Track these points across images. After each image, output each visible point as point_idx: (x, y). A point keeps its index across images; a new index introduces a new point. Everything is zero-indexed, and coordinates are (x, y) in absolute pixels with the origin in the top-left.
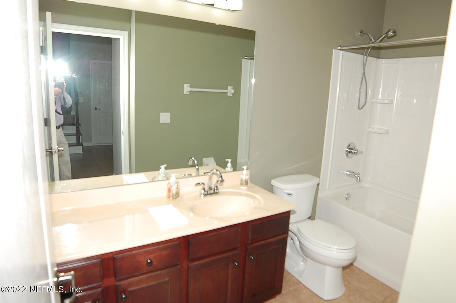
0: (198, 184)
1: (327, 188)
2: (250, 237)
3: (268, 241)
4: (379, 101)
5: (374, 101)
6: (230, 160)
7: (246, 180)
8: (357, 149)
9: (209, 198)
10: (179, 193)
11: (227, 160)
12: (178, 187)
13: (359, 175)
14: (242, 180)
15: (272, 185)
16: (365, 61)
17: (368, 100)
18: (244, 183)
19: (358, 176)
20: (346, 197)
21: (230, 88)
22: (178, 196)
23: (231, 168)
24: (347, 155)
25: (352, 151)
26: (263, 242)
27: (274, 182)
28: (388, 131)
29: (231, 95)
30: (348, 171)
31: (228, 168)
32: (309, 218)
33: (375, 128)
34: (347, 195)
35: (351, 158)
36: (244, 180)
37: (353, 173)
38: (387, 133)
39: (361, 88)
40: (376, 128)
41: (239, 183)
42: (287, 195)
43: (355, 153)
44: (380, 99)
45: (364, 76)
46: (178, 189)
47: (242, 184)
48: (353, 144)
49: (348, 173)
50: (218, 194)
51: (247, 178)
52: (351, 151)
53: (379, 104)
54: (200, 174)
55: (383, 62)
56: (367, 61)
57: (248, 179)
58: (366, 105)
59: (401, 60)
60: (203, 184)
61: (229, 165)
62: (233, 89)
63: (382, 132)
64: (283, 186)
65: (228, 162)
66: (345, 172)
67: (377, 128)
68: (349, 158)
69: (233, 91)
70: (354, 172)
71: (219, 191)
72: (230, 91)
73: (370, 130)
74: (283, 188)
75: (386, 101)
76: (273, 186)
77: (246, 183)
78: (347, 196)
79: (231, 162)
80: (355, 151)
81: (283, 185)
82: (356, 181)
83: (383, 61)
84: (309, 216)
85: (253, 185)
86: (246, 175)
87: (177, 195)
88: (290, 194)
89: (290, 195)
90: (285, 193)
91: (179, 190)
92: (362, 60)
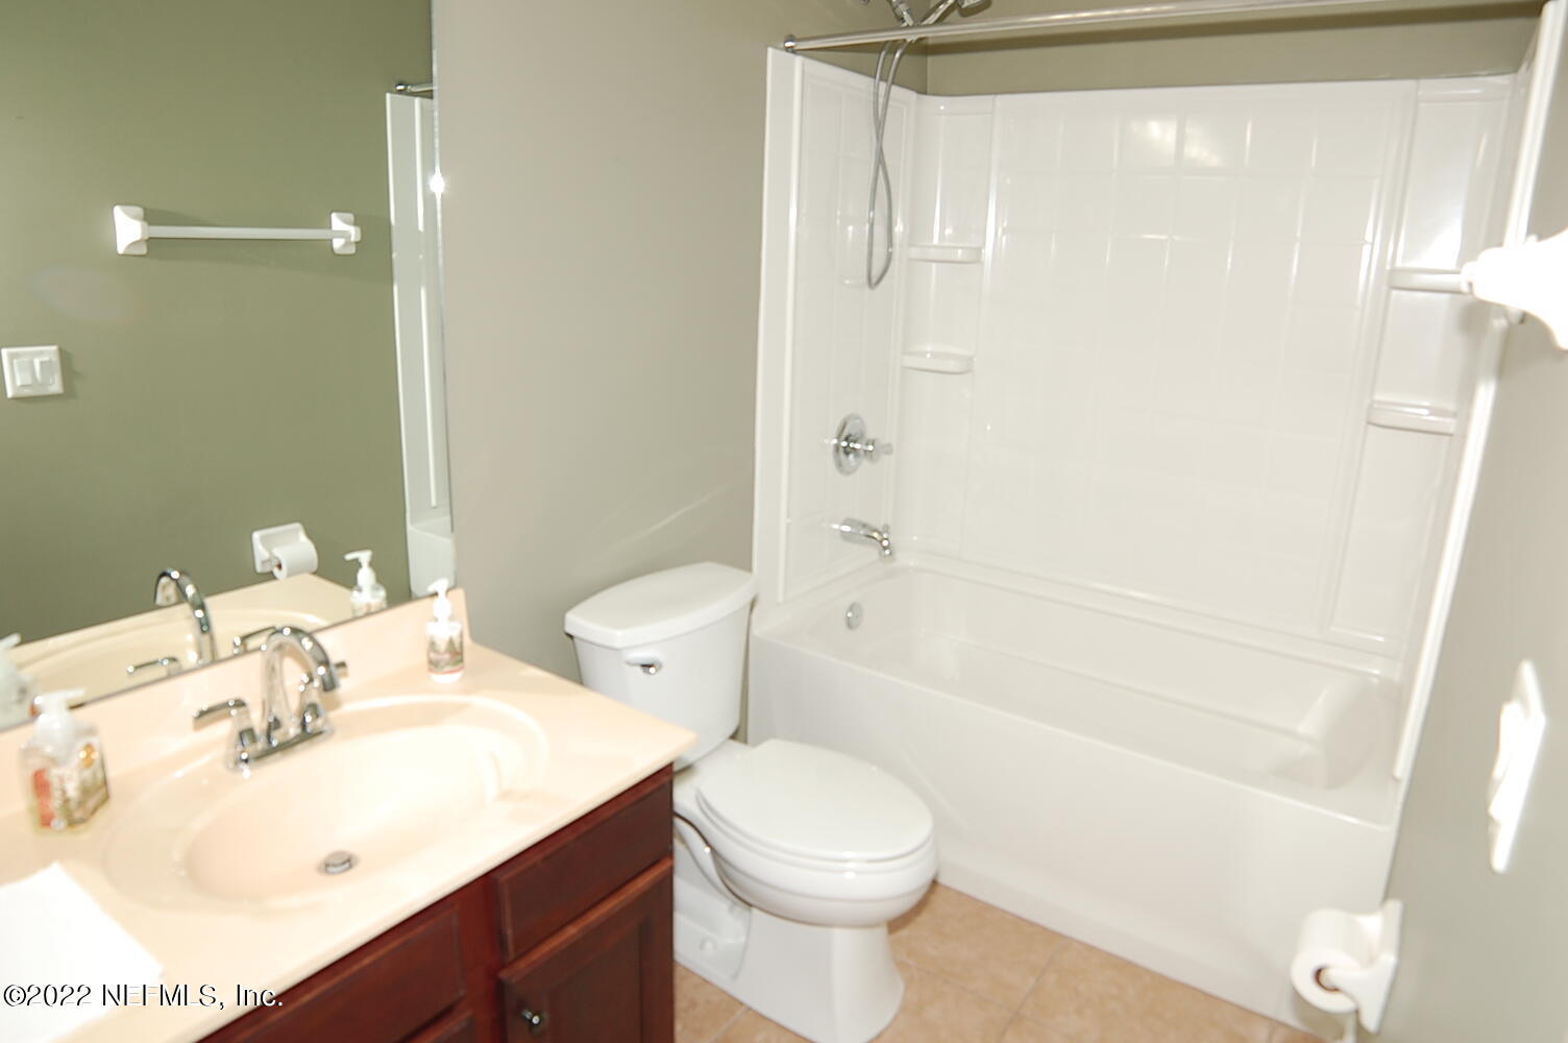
0: (205, 716)
1: (780, 599)
2: (509, 932)
3: (594, 916)
4: (933, 254)
5: (914, 252)
6: (364, 557)
7: (451, 642)
8: (870, 435)
9: (280, 769)
10: (105, 782)
11: (349, 557)
12: (95, 756)
13: (887, 532)
14: (432, 645)
15: (571, 637)
16: (881, 100)
17: (897, 251)
18: (447, 656)
19: (885, 536)
20: (849, 618)
21: (338, 222)
22: (106, 798)
23: (375, 589)
24: (839, 465)
25: (857, 446)
26: (572, 931)
27: (577, 621)
28: (970, 359)
29: (352, 250)
30: (845, 523)
31: (360, 590)
32: (734, 737)
33: (923, 354)
34: (851, 609)
35: (854, 470)
36: (442, 645)
37: (864, 526)
38: (967, 369)
39: (872, 208)
40: (927, 352)
41: (422, 658)
42: (639, 670)
43: (865, 451)
44: (936, 247)
45: (880, 168)
46: (97, 764)
47: (434, 665)
48: (858, 418)
49: (847, 528)
50: (320, 737)
51: (455, 634)
52: (851, 445)
53: (934, 265)
54: (224, 650)
55: (941, 109)
56: (890, 103)
57: (461, 636)
58: (889, 271)
59: (1001, 101)
60: (240, 704)
61: (366, 576)
62: (355, 224)
63: (951, 365)
64: (619, 637)
65: (357, 564)
66: (836, 526)
67: (931, 353)
68: (848, 473)
69: (354, 233)
70: (865, 520)
71: (327, 721)
72: (342, 231)
73: (909, 361)
74: (617, 645)
75: (960, 251)
76: (575, 640)
77: (456, 655)
78: (850, 615)
79: (371, 564)
80: (867, 444)
81: (619, 633)
82: (880, 553)
83: (940, 105)
84: (731, 731)
85: (486, 653)
86: (452, 618)
87: (97, 793)
88: (650, 666)
89: (652, 670)
90: (630, 664)
91: (103, 766)
92: (872, 98)
